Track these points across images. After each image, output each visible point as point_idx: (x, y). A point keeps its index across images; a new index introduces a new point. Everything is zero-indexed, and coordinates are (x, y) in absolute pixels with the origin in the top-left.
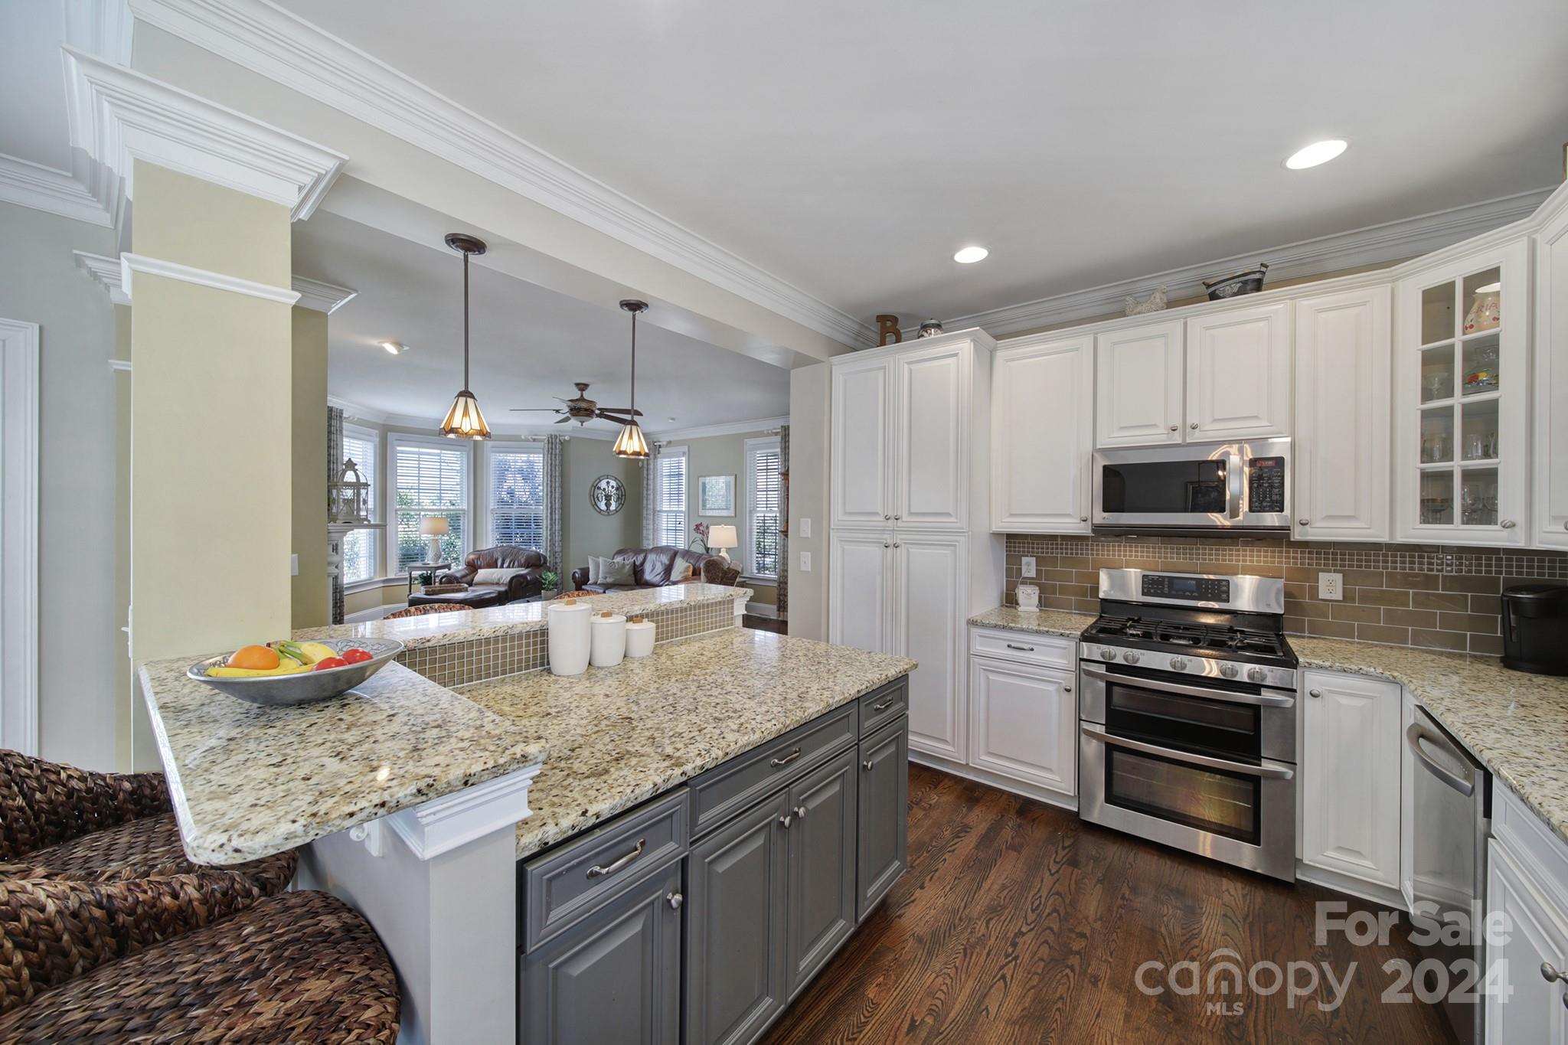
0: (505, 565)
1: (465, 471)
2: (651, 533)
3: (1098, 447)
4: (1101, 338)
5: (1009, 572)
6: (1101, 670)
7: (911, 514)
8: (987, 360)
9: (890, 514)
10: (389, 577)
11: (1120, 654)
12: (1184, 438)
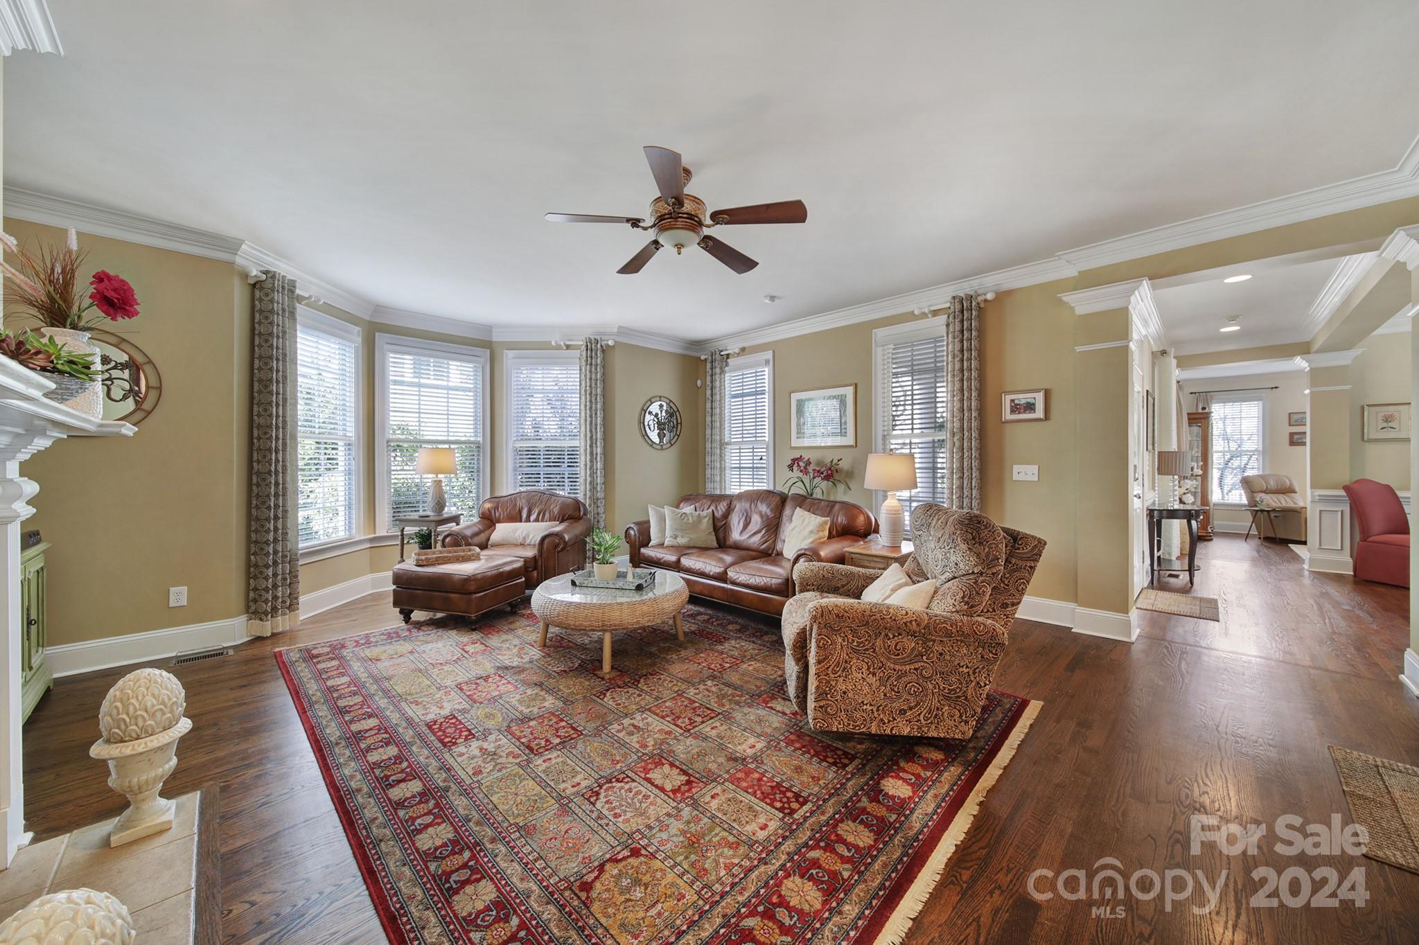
0: (533, 518)
1: (480, 390)
2: (717, 472)
10: (377, 535)
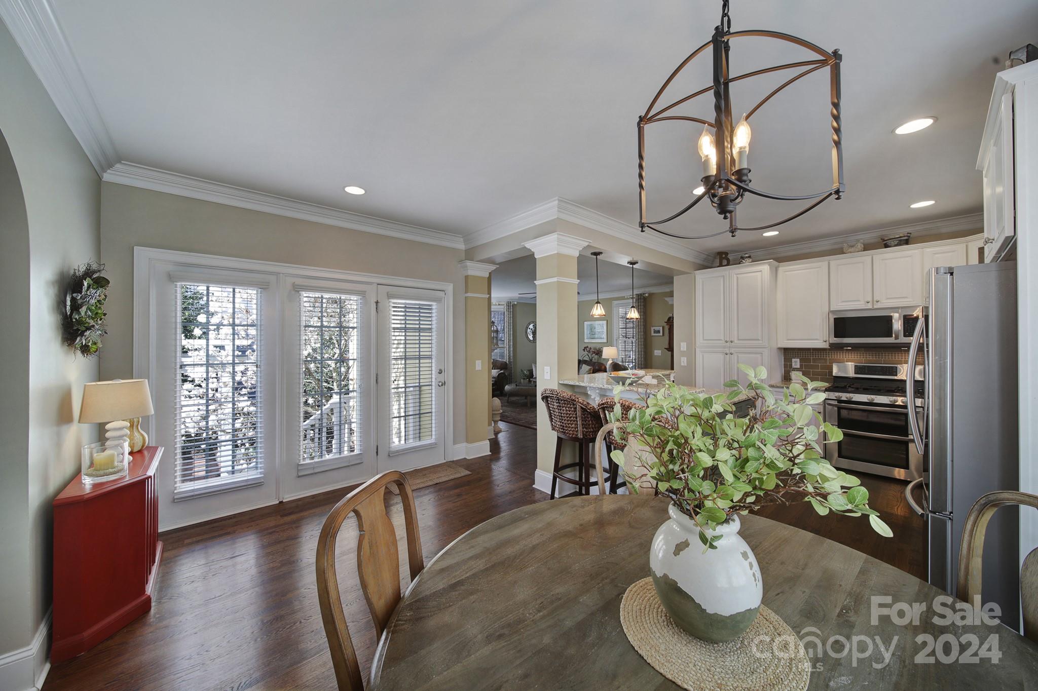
3: (831, 310)
4: (833, 263)
5: (785, 366)
6: (836, 403)
7: (738, 340)
8: (775, 272)
9: (728, 340)
11: (844, 396)
12: (873, 306)
